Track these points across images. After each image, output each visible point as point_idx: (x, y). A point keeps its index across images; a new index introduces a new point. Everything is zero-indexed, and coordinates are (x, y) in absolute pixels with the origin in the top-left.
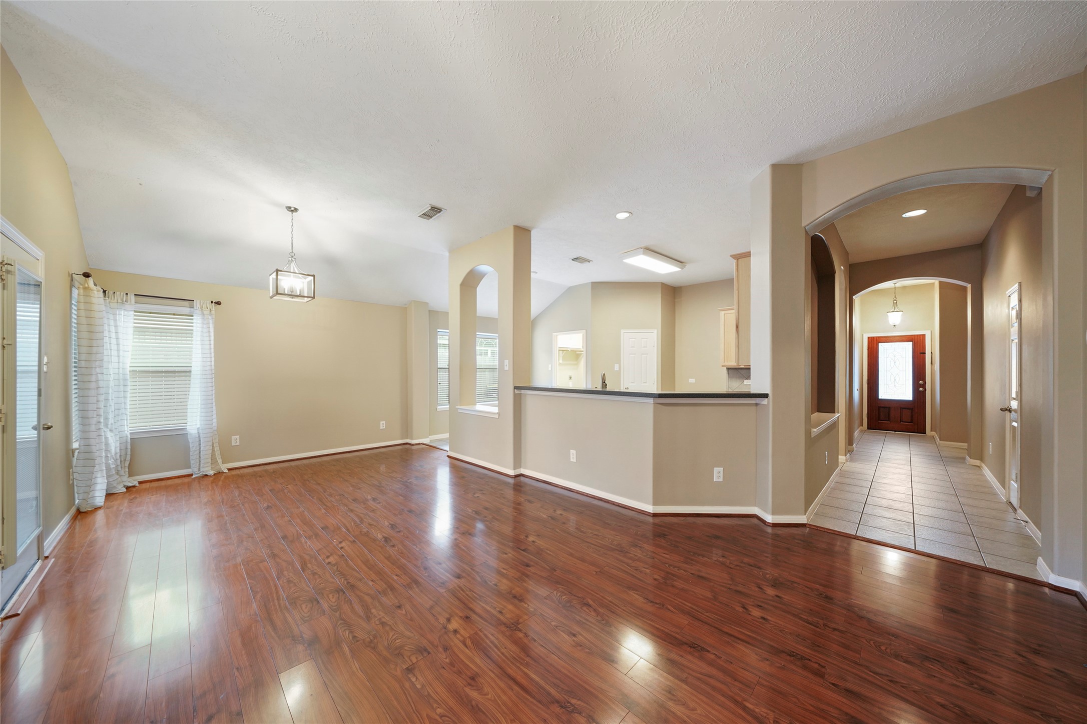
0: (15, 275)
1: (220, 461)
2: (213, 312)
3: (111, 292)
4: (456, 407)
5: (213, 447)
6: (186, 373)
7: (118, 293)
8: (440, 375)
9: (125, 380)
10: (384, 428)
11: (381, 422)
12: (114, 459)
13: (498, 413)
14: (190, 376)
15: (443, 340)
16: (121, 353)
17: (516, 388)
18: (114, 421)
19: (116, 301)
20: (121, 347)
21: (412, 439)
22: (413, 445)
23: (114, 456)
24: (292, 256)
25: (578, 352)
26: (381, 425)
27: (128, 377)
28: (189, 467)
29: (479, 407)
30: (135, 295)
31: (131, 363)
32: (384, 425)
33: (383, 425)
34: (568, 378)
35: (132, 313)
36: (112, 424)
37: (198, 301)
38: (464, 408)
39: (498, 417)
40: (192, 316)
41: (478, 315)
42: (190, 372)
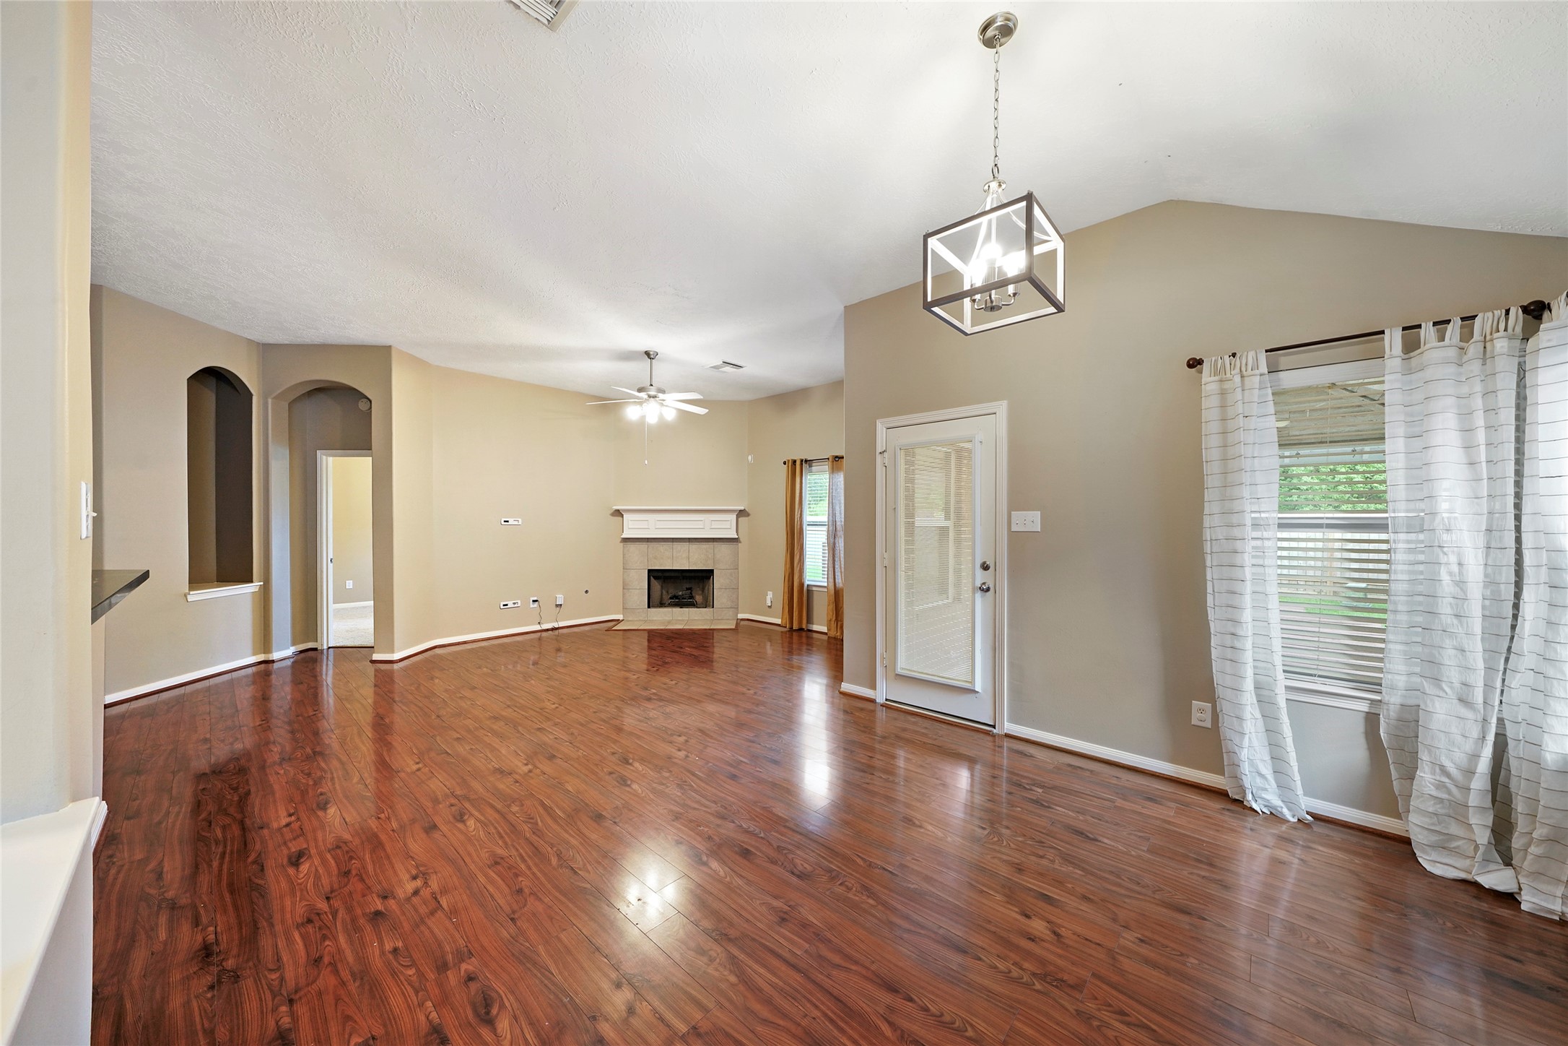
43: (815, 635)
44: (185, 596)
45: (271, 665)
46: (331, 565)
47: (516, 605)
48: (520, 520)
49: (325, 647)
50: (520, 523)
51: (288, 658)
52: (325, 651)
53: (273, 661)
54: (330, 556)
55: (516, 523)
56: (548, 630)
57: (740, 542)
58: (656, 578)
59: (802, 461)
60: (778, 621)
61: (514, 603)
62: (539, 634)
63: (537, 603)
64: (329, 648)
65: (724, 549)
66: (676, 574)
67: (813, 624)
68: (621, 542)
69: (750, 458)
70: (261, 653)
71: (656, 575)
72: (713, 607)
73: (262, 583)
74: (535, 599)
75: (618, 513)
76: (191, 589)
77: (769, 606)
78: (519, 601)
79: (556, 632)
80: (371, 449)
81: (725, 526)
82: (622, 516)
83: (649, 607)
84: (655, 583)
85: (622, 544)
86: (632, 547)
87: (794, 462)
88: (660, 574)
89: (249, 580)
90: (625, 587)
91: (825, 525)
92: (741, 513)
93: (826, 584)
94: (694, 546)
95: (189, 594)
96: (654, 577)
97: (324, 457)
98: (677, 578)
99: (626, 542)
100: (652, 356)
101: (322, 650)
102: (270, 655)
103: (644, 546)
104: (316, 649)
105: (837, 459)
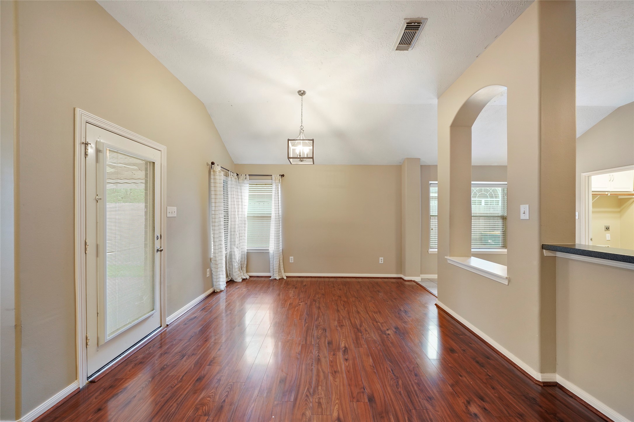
0: (103, 153)
1: (283, 271)
2: (281, 181)
3: (240, 175)
4: (446, 257)
5: (280, 262)
6: (269, 217)
7: (243, 175)
8: (432, 221)
9: (245, 221)
10: (382, 263)
11: (380, 258)
12: (238, 263)
13: (506, 278)
14: (270, 219)
15: (434, 192)
16: (243, 207)
17: (544, 247)
18: (239, 242)
19: (242, 179)
20: (243, 204)
21: (405, 276)
22: (405, 281)
23: (238, 261)
24: (302, 129)
25: (620, 197)
26: (380, 261)
27: (246, 219)
28: (270, 272)
29: (476, 262)
30: (249, 175)
31: (248, 212)
32: (383, 261)
33: (381, 260)
34: (604, 229)
35: (248, 185)
36: (237, 244)
37: (274, 175)
38: (454, 260)
39: (507, 284)
40: (272, 185)
41: (472, 164)
42: (270, 217)
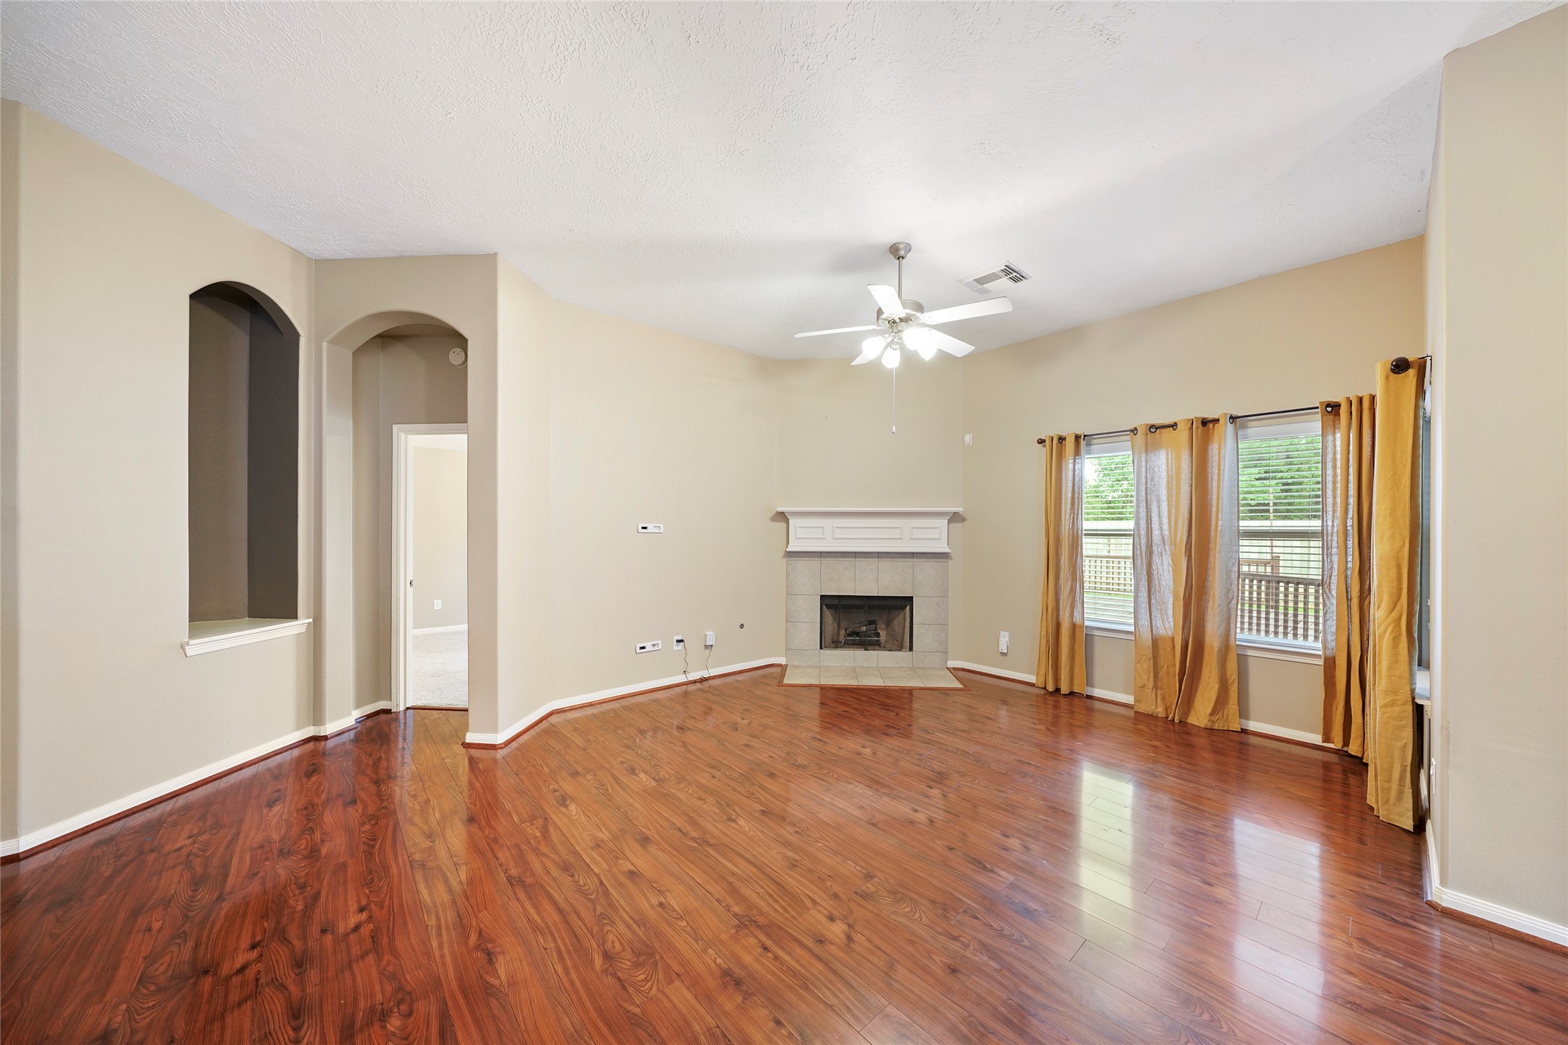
43: (1097, 705)
44: (182, 647)
45: (323, 743)
46: (410, 590)
47: (656, 648)
48: (662, 526)
49: (402, 708)
50: (662, 531)
51: (348, 730)
52: (402, 716)
53: (325, 738)
54: (410, 577)
55: (656, 530)
56: (695, 682)
57: (951, 558)
58: (829, 607)
59: (1077, 437)
60: (1032, 679)
61: (654, 645)
62: (684, 687)
63: (682, 643)
64: (408, 708)
65: (928, 566)
66: (858, 602)
67: (1093, 686)
68: (784, 557)
69: (968, 438)
70: (309, 725)
71: (832, 604)
72: (911, 649)
73: (311, 620)
74: (680, 638)
75: (782, 517)
76: (191, 636)
77: (1002, 654)
78: (660, 642)
79: (706, 684)
80: (466, 422)
81: (934, 536)
82: (787, 521)
83: (821, 648)
84: (827, 612)
85: (785, 560)
86: (799, 564)
87: (1061, 439)
88: (836, 602)
89: (293, 615)
90: (789, 619)
91: (1130, 535)
92: (955, 518)
93: (1132, 629)
94: (885, 564)
95: (188, 644)
96: (826, 605)
97: (403, 435)
98: (859, 607)
99: (791, 557)
100: (902, 253)
101: (397, 713)
102: (322, 728)
103: (814, 563)
104: (388, 711)
105: (1153, 430)
